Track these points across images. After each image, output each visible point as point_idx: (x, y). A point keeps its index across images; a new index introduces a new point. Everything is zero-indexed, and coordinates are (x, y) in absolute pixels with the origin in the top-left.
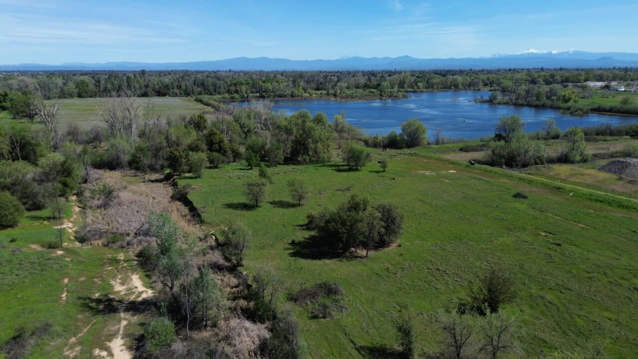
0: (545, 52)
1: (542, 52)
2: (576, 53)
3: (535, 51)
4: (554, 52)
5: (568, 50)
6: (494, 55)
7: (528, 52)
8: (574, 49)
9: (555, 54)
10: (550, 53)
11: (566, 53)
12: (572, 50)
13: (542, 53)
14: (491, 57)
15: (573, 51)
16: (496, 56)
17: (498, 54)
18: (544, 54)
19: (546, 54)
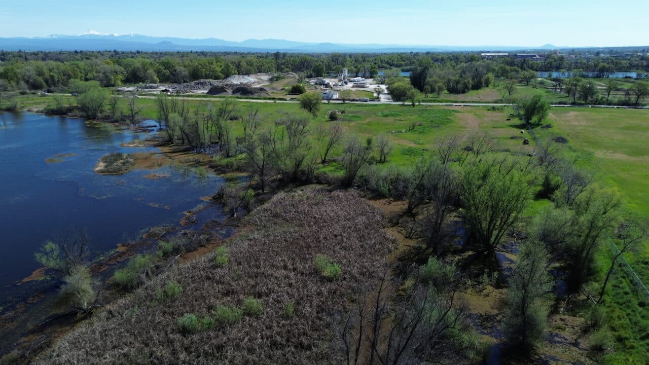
0: (107, 34)
1: (103, 34)
2: (137, 36)
3: (97, 33)
4: (116, 35)
6: (52, 35)
7: (88, 33)
9: (117, 37)
10: (112, 35)
12: (132, 34)
13: (104, 36)
14: (48, 37)
16: (54, 37)
17: (55, 35)
18: (106, 36)
19: (108, 36)
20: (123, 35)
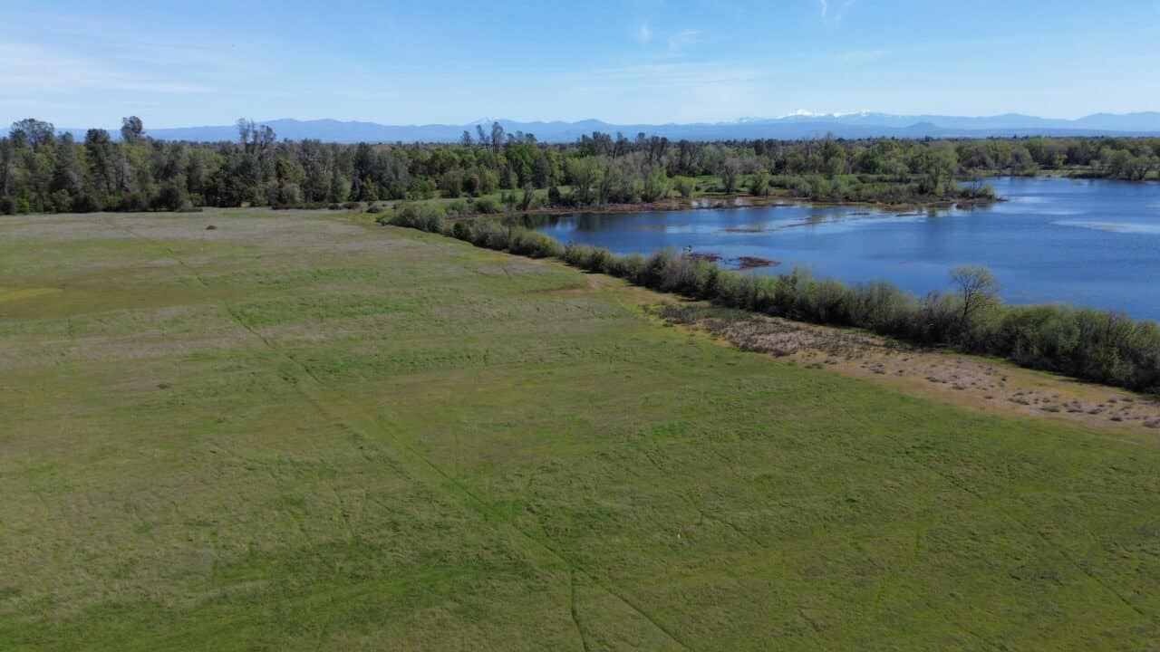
0: (823, 115)
1: (817, 114)
2: (871, 116)
3: (807, 113)
4: (837, 115)
5: (857, 112)
6: (741, 119)
8: (868, 111)
10: (831, 115)
11: (854, 116)
12: (864, 111)
14: (736, 122)
15: (866, 113)
16: (745, 121)
20: (849, 115)
